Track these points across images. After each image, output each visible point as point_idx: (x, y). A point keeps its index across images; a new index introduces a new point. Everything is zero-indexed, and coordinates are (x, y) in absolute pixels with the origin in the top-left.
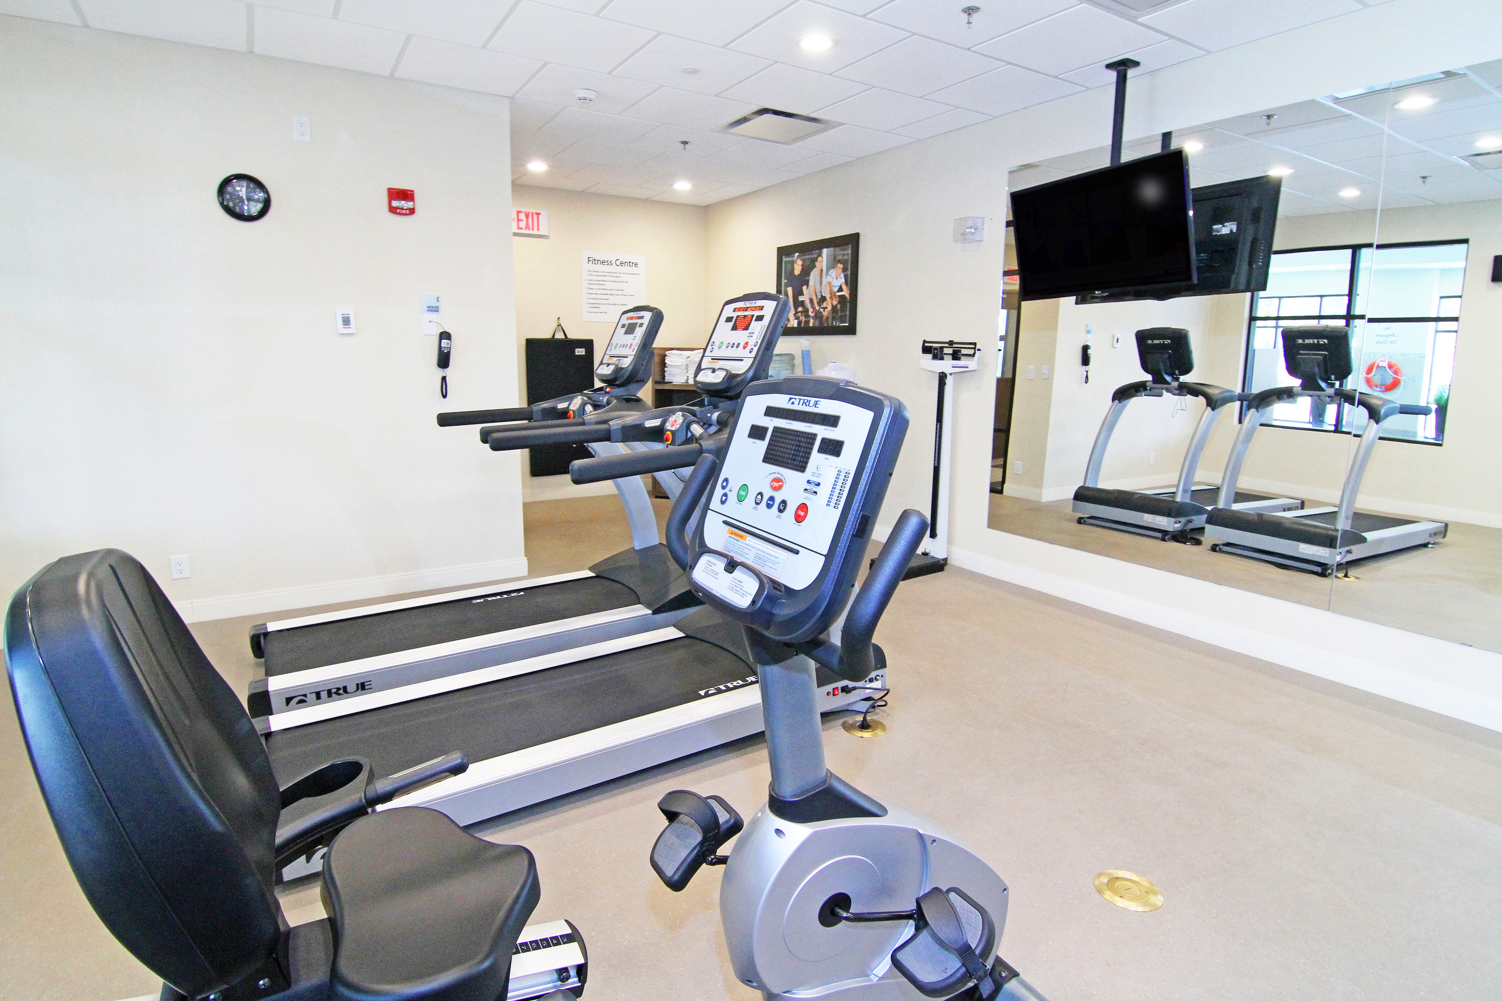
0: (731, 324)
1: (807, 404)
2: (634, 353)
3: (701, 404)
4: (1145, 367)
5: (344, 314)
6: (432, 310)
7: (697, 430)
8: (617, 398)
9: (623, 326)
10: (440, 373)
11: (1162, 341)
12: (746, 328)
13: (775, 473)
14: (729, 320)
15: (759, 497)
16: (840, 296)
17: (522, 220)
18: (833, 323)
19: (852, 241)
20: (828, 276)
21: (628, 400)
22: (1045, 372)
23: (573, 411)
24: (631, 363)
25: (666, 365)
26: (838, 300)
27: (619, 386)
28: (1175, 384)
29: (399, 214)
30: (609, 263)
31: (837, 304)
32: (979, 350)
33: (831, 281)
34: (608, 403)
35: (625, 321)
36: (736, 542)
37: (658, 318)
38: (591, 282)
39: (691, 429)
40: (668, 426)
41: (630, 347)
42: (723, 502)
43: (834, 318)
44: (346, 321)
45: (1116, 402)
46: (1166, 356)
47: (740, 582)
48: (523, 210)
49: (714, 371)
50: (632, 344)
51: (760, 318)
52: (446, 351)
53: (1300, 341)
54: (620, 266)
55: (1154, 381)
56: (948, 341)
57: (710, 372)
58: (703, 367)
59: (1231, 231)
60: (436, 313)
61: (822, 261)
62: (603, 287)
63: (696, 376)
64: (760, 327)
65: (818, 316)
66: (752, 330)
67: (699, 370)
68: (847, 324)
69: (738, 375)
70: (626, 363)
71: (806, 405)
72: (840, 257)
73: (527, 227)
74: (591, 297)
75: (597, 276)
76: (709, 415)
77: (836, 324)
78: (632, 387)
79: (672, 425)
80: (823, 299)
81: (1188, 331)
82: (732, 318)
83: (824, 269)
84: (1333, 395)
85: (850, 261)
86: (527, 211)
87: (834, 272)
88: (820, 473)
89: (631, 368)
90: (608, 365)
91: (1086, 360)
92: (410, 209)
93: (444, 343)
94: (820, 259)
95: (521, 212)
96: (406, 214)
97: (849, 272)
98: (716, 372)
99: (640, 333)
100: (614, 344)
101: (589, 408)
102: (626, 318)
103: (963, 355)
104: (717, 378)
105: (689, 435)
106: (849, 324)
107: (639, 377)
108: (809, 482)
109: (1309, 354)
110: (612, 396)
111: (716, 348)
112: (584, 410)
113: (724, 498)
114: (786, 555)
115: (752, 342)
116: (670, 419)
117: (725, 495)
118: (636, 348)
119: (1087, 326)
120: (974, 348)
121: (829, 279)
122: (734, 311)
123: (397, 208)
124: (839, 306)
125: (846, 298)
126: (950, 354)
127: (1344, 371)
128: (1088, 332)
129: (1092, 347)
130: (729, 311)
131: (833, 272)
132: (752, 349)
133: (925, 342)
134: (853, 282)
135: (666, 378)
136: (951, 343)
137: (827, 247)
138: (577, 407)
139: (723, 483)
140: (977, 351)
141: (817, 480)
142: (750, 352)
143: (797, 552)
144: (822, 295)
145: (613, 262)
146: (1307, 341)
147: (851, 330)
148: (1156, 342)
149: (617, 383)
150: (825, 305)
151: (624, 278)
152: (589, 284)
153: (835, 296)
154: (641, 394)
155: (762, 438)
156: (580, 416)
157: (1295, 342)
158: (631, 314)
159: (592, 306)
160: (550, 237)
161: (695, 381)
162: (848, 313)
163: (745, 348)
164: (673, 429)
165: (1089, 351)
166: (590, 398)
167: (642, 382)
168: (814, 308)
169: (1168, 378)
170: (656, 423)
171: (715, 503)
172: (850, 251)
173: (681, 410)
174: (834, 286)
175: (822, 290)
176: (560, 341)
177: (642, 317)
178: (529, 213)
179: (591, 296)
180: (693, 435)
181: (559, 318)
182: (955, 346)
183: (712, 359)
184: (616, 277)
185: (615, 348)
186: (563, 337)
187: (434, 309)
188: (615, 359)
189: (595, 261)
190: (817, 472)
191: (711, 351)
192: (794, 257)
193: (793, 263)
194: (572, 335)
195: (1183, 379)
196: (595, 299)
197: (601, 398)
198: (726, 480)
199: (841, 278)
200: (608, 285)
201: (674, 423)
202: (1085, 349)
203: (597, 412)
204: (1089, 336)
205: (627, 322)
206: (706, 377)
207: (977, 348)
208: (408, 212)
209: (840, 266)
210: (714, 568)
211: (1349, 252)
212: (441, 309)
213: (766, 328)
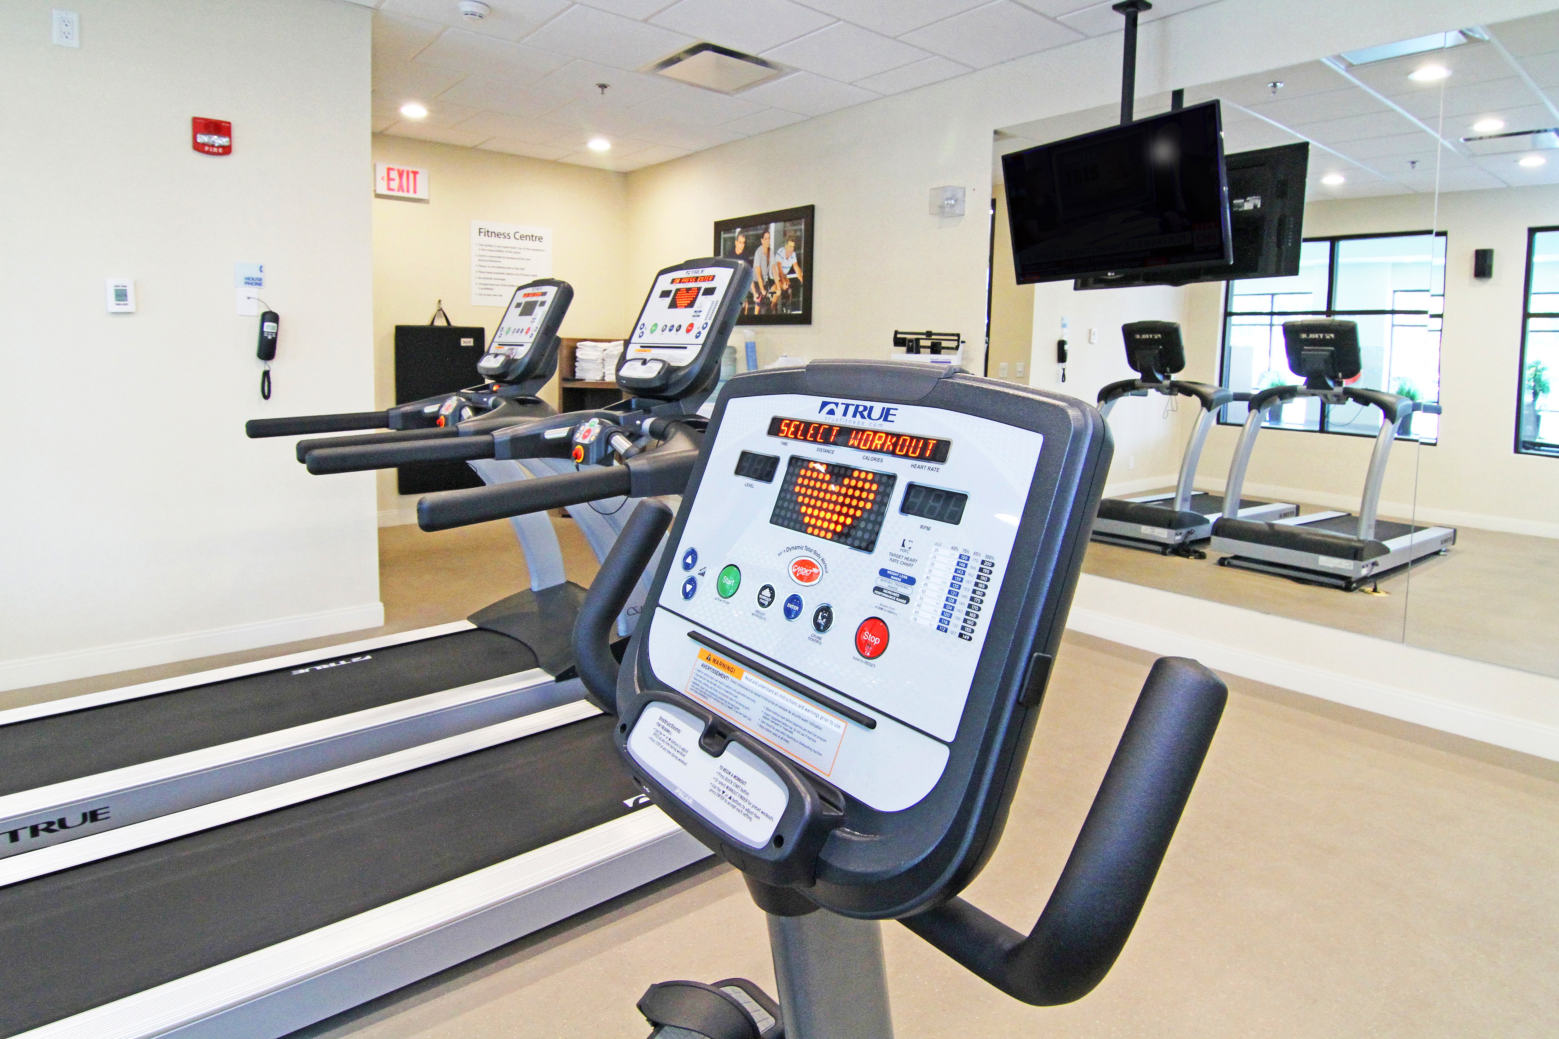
0: (668, 300)
1: (866, 414)
2: (532, 340)
3: (626, 407)
4: (1133, 364)
5: (118, 286)
6: (251, 284)
7: (621, 443)
8: (507, 399)
9: (518, 305)
10: (261, 366)
11: (1151, 336)
12: (691, 305)
13: (801, 548)
14: (665, 294)
15: (767, 593)
16: (791, 279)
17: (393, 180)
18: (783, 311)
19: (807, 214)
20: (777, 255)
21: (522, 402)
22: (1020, 370)
23: (445, 417)
24: (527, 353)
25: (577, 359)
26: (789, 283)
27: (511, 383)
28: (1166, 383)
29: (208, 153)
30: (507, 236)
31: (787, 289)
32: (963, 342)
33: (780, 262)
34: (495, 406)
35: (520, 298)
36: (719, 678)
37: (566, 295)
38: (482, 258)
39: (613, 442)
40: (579, 438)
41: (527, 333)
42: (687, 595)
43: (784, 305)
44: (121, 295)
45: (1103, 402)
46: (1157, 351)
47: (739, 780)
48: (396, 167)
49: (644, 362)
50: (529, 329)
51: (710, 292)
52: (270, 337)
53: (1304, 336)
54: (520, 240)
55: (1143, 379)
56: (925, 332)
57: (639, 363)
58: (628, 358)
59: (1255, 207)
60: (258, 286)
61: (769, 238)
62: (498, 264)
63: (618, 369)
64: (710, 303)
65: (765, 302)
66: (698, 307)
67: (623, 360)
68: (800, 312)
69: (679, 368)
70: (521, 353)
71: (863, 417)
72: (792, 234)
73: (401, 188)
74: (482, 277)
75: (491, 251)
76: (638, 422)
77: (787, 311)
78: (528, 384)
79: (585, 437)
80: (771, 282)
81: (1179, 325)
82: (670, 292)
83: (772, 247)
84: (1342, 394)
85: (803, 238)
86: (401, 168)
87: (784, 250)
88: (911, 556)
89: (527, 360)
90: (496, 355)
91: (1062, 357)
92: (223, 147)
93: (269, 327)
94: (766, 235)
95: (393, 169)
96: (218, 154)
97: (802, 251)
98: (648, 365)
99: (540, 314)
100: (505, 329)
101: (467, 412)
102: (523, 295)
103: (944, 348)
104: (651, 372)
105: (610, 449)
106: (803, 311)
107: (538, 372)
108: (884, 573)
109: (1316, 350)
110: (501, 397)
111: (647, 332)
112: (460, 415)
113: (689, 587)
114: (842, 724)
115: (699, 323)
116: (582, 428)
117: (692, 581)
118: (535, 334)
119: (1062, 319)
120: (958, 340)
121: (778, 258)
122: (673, 281)
123: (204, 145)
124: (790, 291)
125: (799, 280)
126: (928, 347)
127: (1352, 368)
128: (1064, 326)
129: (1068, 342)
130: (665, 283)
131: (782, 251)
132: (699, 333)
133: (896, 333)
134: (807, 262)
135: (577, 374)
136: (929, 334)
137: (776, 221)
138: (451, 410)
139: (685, 558)
140: (961, 344)
141: (908, 572)
142: (697, 337)
143: (871, 725)
144: (769, 278)
145: (512, 235)
146: (1312, 336)
147: (806, 319)
148: (1145, 336)
149: (509, 378)
150: (773, 289)
151: (525, 254)
152: (480, 260)
153: (785, 278)
154: (540, 394)
155: (768, 477)
156: (454, 424)
157: (1298, 336)
158: (529, 290)
159: (484, 287)
160: (431, 201)
161: (618, 378)
162: (801, 299)
163: (688, 331)
164: (586, 441)
165: (1066, 347)
166: (469, 399)
167: (544, 378)
168: (760, 293)
169: (1159, 377)
170: (561, 433)
171: (671, 594)
172: (803, 227)
173: (597, 415)
174: (783, 267)
175: (770, 272)
176: (440, 329)
177: (544, 294)
178: (403, 171)
179: (482, 275)
180: (615, 451)
181: (440, 301)
182: (933, 337)
183: (641, 347)
184: (514, 253)
185: (507, 333)
186: (445, 324)
187: (257, 282)
188: (507, 348)
189: (488, 233)
190: (905, 555)
191: (640, 337)
192: (735, 232)
193: (733, 240)
194: (457, 322)
195: (1175, 377)
196: (487, 278)
197: (485, 399)
198: (692, 553)
199: (792, 258)
200: (505, 263)
201: (587, 434)
202: (1061, 344)
203: (479, 417)
204: (1065, 330)
205: (524, 300)
206: (633, 371)
207: (961, 339)
208: (220, 150)
209: (791, 244)
210: (674, 735)
211: (1327, 245)
212: (265, 282)
213: (719, 303)
